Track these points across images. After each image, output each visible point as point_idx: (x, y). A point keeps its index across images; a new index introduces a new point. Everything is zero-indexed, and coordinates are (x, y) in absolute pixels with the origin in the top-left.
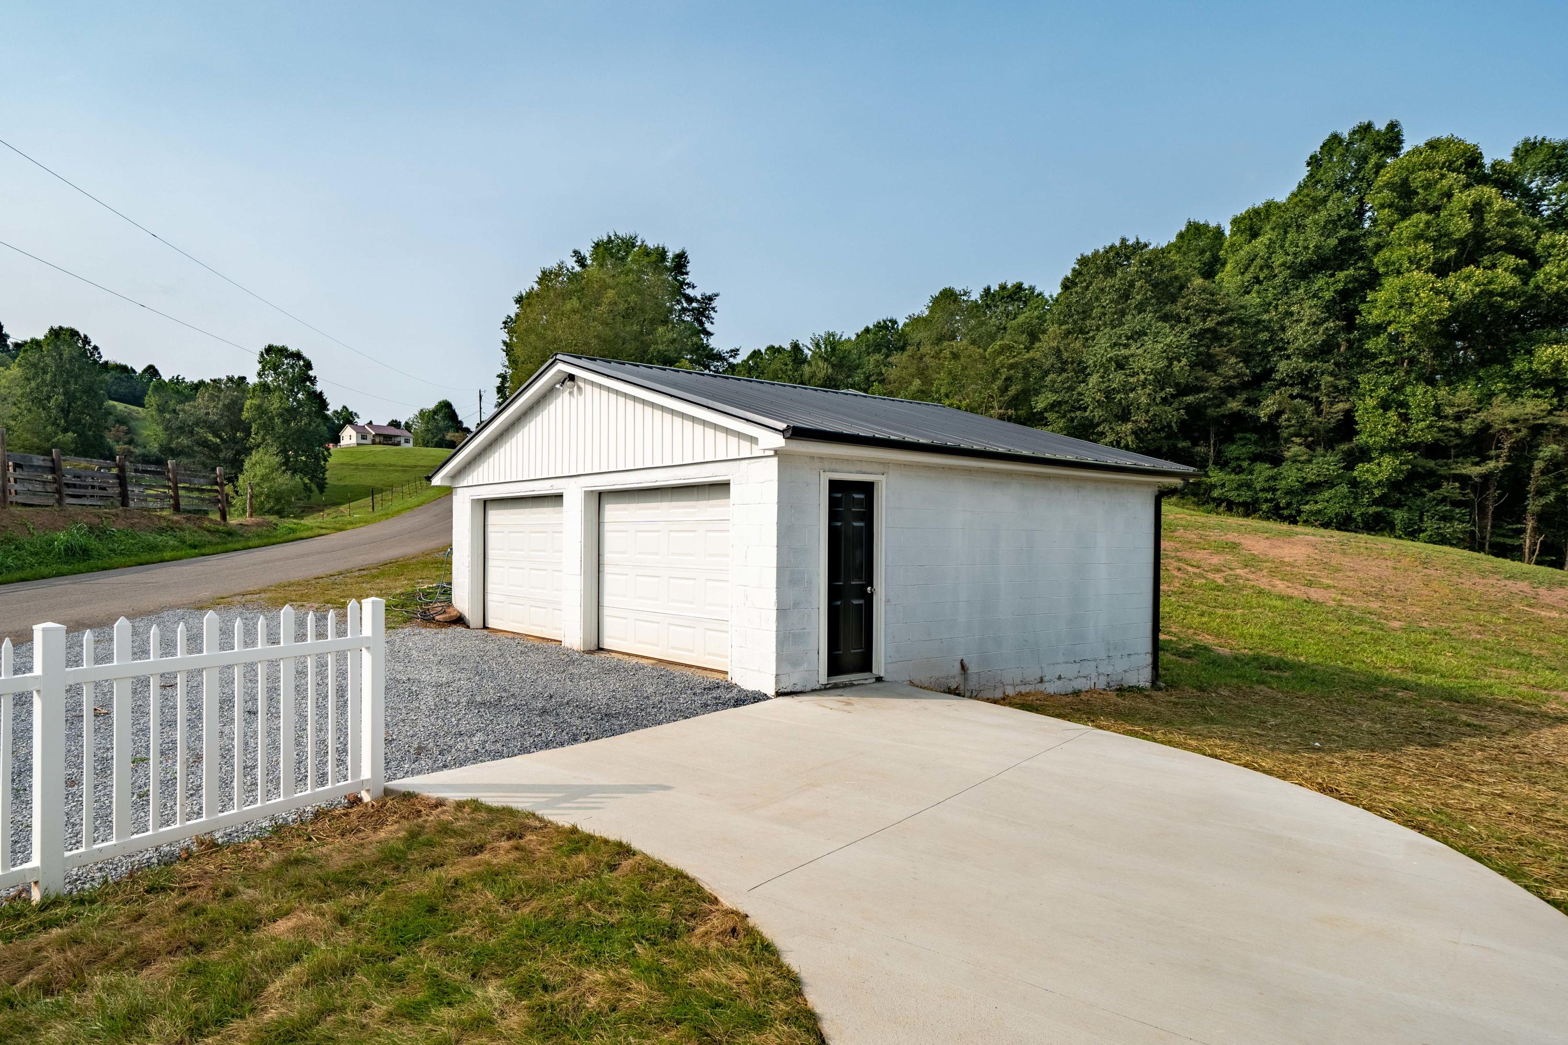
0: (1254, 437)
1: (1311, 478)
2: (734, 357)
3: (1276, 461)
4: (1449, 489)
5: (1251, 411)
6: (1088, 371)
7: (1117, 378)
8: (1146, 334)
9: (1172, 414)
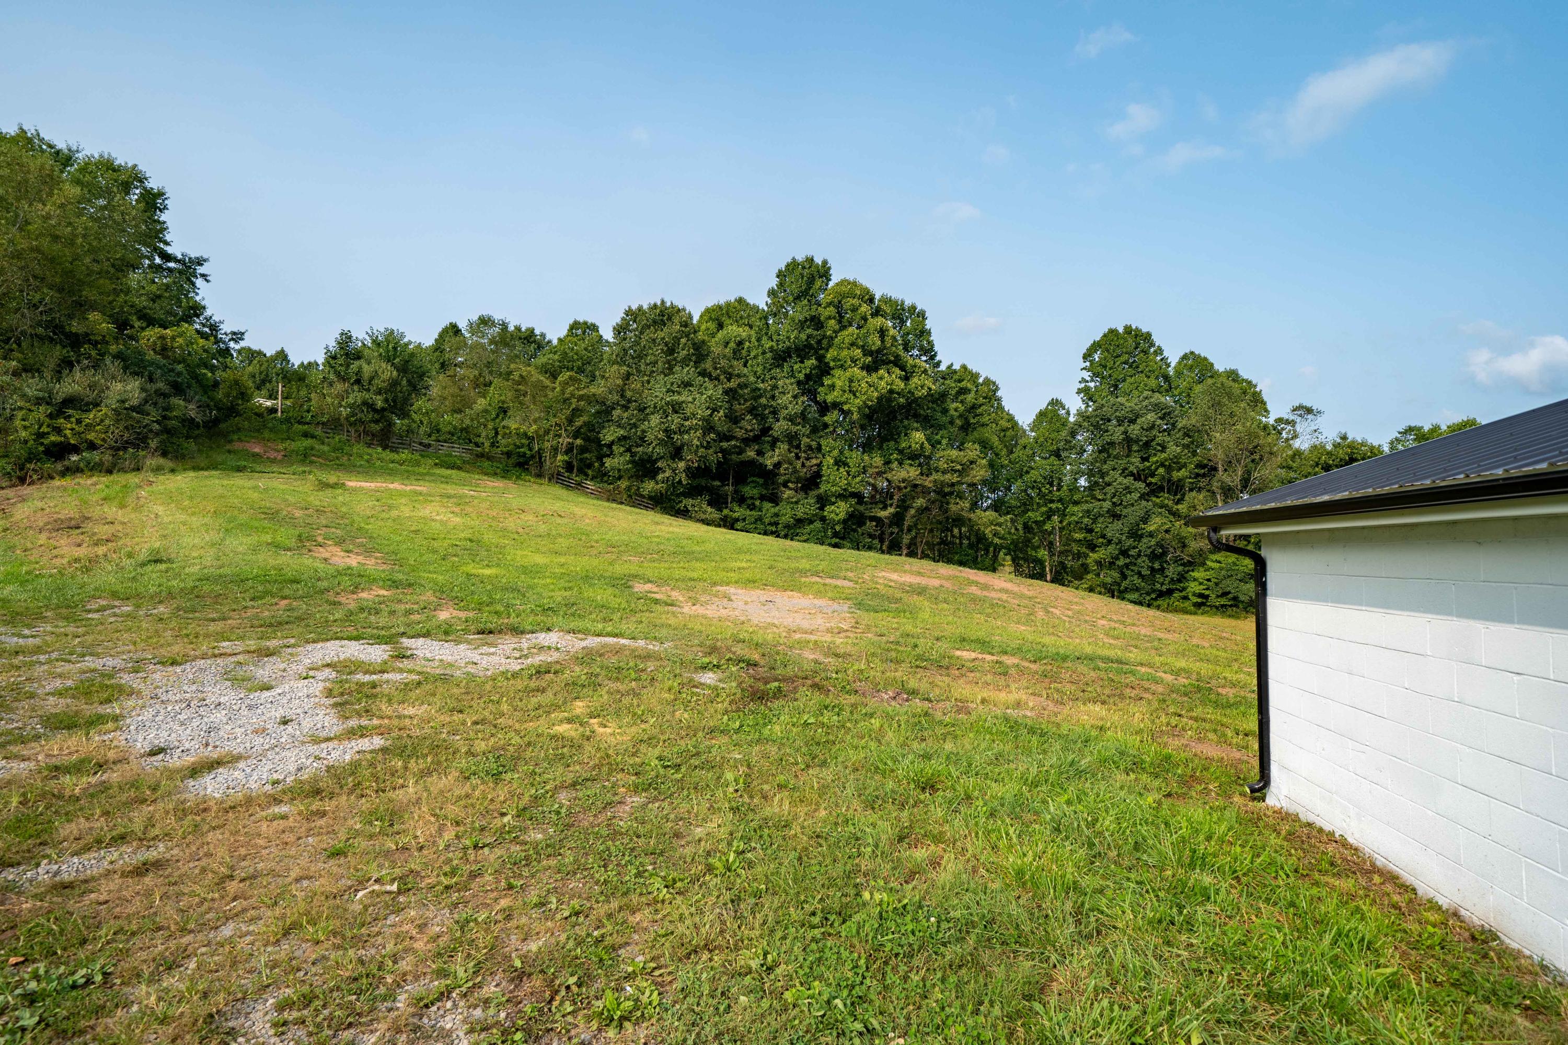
0: (761, 481)
1: (800, 515)
2: (236, 341)
3: (774, 499)
4: (870, 526)
5: (761, 460)
6: (648, 411)
7: (675, 421)
8: (692, 385)
9: (714, 457)
